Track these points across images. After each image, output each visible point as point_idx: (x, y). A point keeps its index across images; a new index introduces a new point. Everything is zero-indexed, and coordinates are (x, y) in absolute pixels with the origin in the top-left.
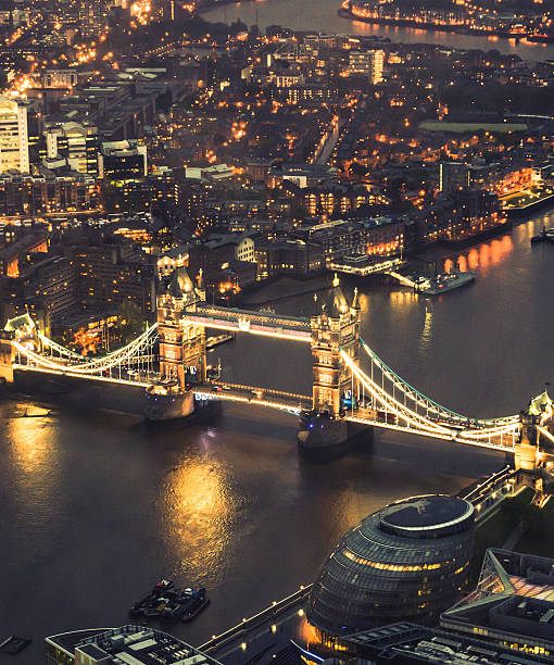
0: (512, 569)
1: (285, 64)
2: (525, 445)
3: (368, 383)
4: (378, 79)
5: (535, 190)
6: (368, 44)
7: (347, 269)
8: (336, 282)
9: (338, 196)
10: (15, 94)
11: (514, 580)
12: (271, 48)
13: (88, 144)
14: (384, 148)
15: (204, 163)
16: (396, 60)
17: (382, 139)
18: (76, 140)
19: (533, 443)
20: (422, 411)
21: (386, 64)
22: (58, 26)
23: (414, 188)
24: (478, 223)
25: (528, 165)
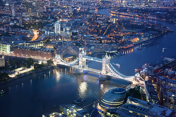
0: (132, 100)
1: (100, 19)
2: (135, 81)
3: (111, 69)
4: (114, 23)
5: (138, 41)
6: (113, 17)
7: (108, 52)
8: (107, 53)
9: (107, 40)
10: (59, 21)
11: (132, 102)
12: (98, 17)
13: (70, 30)
14: (115, 33)
15: (87, 34)
16: (117, 19)
17: (114, 32)
18: (68, 29)
19: (136, 80)
20: (118, 74)
21: (116, 20)
22: (66, 11)
23: (119, 40)
24: (129, 46)
25: (137, 37)
